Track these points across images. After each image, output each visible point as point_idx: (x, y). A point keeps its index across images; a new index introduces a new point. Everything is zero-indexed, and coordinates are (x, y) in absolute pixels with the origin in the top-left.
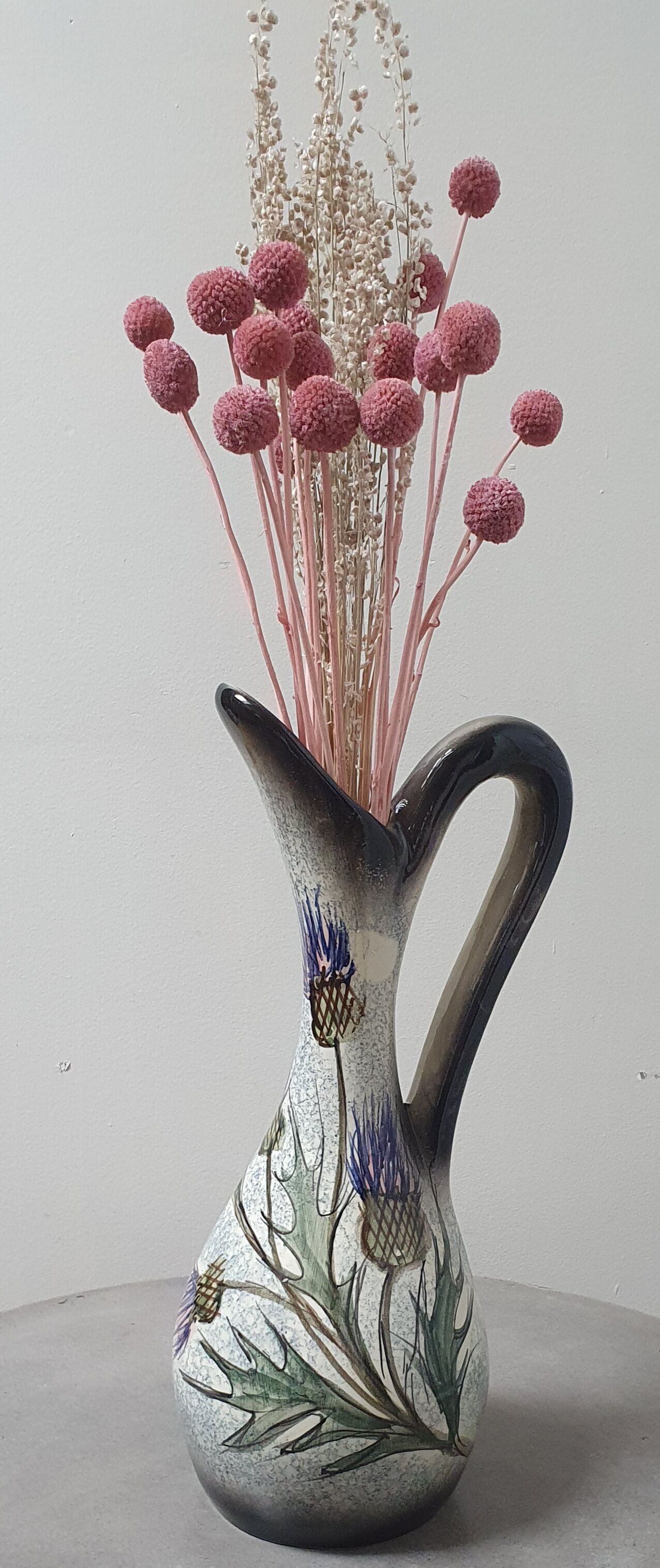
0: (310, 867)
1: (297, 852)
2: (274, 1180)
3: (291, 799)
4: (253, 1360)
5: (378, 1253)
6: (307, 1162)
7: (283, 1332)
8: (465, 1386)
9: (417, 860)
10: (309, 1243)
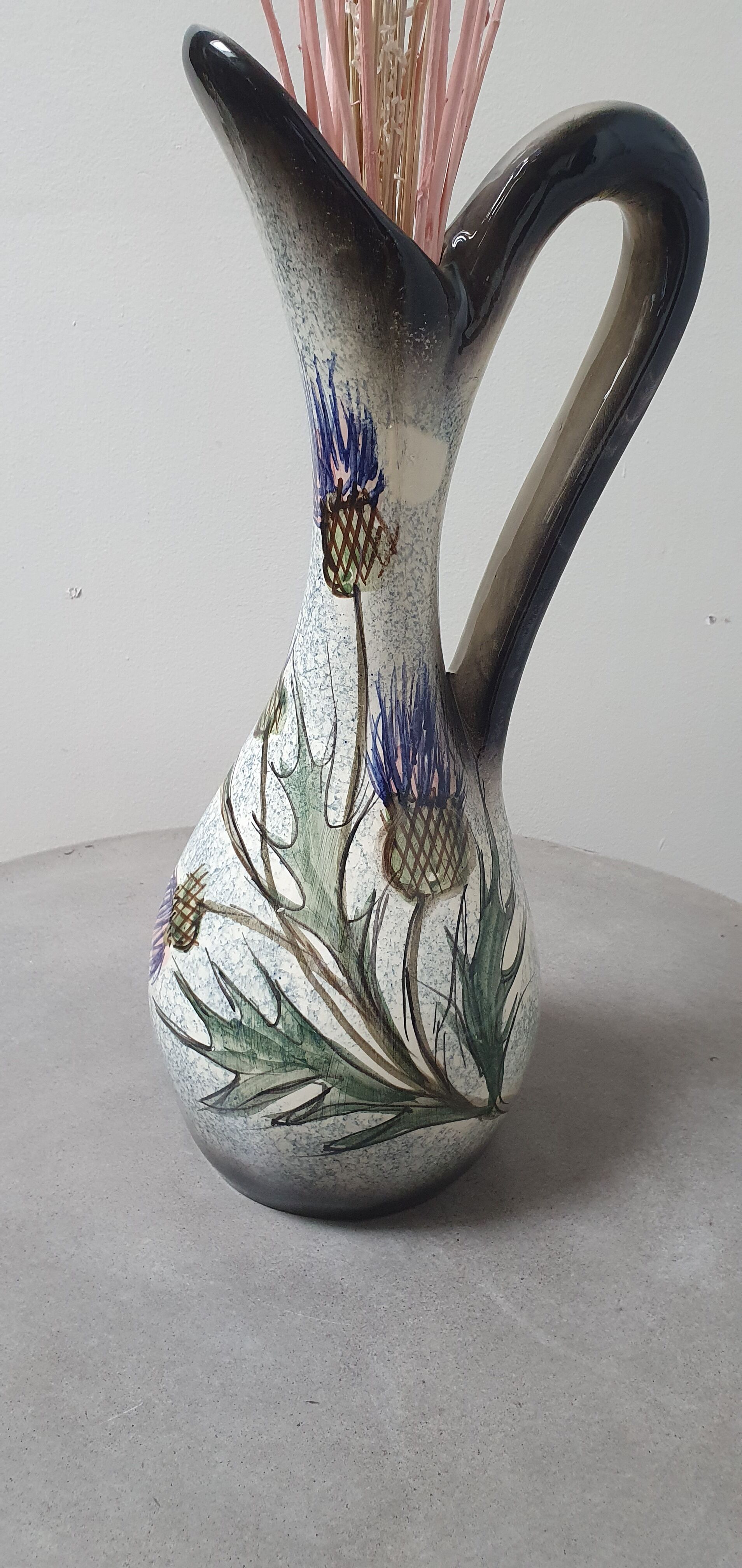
0: (322, 326)
1: (303, 301)
2: (270, 774)
3: (292, 215)
4: (237, 1009)
5: (406, 878)
6: (314, 753)
7: (276, 977)
8: (512, 1038)
9: (480, 320)
10: (313, 861)
